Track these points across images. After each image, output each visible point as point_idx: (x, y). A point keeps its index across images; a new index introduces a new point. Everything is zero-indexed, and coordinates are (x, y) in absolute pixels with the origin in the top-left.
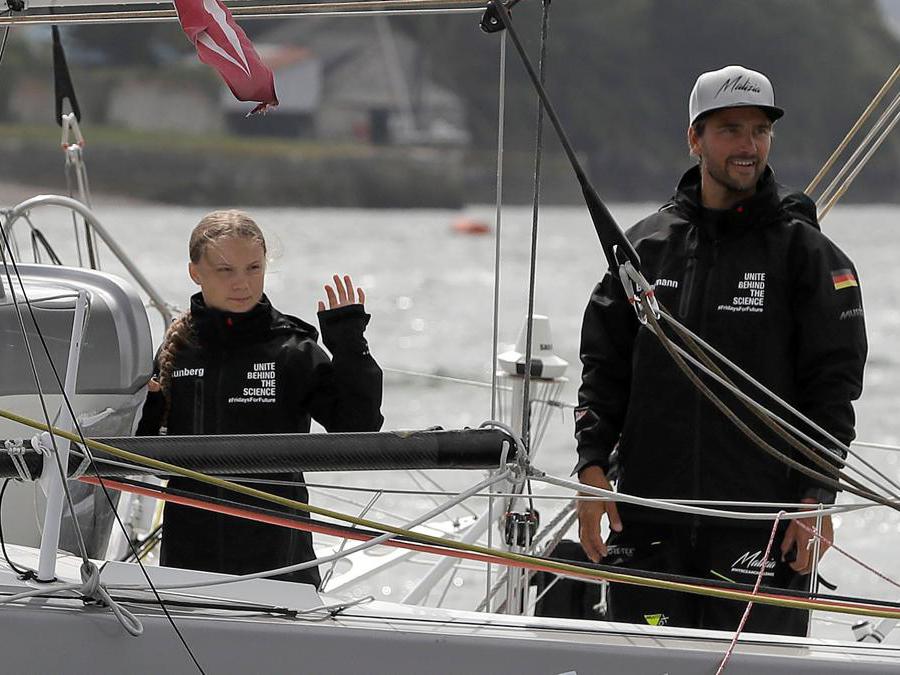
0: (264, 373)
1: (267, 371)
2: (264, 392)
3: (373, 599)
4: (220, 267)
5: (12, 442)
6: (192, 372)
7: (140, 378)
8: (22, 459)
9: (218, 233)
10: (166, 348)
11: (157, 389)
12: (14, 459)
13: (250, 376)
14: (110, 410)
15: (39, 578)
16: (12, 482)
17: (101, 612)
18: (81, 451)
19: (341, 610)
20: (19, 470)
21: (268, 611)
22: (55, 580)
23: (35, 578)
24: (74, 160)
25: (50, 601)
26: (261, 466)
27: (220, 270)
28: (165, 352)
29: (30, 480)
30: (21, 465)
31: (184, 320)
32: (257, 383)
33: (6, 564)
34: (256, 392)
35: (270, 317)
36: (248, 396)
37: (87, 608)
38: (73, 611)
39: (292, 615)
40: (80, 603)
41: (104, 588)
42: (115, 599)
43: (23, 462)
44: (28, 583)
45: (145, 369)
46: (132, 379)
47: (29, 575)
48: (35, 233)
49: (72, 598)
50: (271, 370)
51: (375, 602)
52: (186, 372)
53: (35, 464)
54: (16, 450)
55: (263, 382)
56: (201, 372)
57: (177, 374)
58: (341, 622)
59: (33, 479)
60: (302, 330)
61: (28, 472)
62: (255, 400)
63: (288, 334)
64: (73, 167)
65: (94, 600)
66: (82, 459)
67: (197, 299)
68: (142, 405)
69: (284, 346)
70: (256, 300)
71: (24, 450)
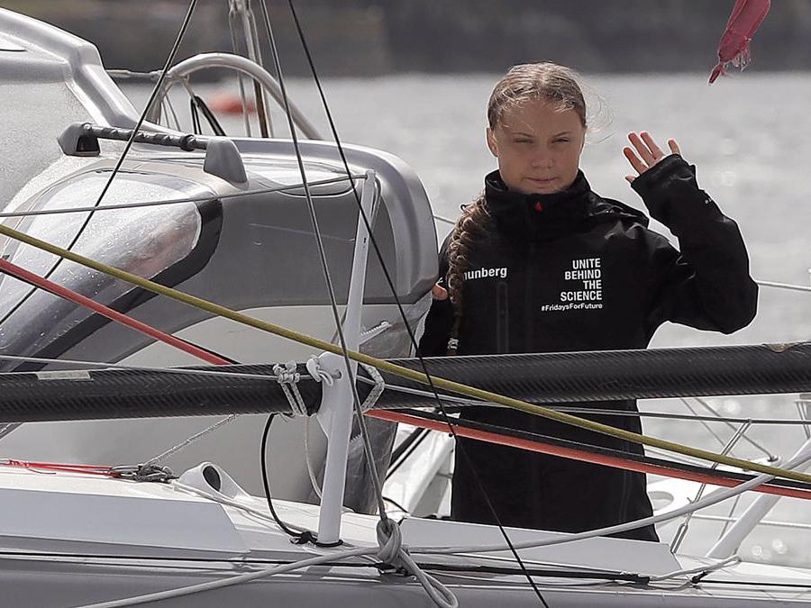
0: (587, 271)
1: (590, 269)
2: (587, 296)
3: (740, 561)
4: (517, 136)
5: (283, 366)
6: (492, 272)
7: (422, 281)
8: (295, 389)
9: (519, 92)
10: (456, 238)
11: (444, 296)
12: (285, 388)
13: (568, 275)
14: (385, 325)
15: (320, 540)
16: (279, 417)
17: (401, 583)
18: (371, 378)
19: (704, 574)
20: (292, 402)
21: (613, 577)
22: (341, 543)
23: (314, 541)
24: (239, 7)
25: (334, 569)
26: (599, 391)
27: (518, 141)
28: (455, 244)
29: (305, 415)
30: (294, 397)
31: (479, 203)
32: (577, 285)
33: (274, 525)
34: (578, 296)
35: (588, 200)
36: (567, 303)
37: (384, 578)
38: (366, 582)
39: (642, 582)
40: (375, 571)
41: (407, 552)
42: (422, 566)
43: (297, 392)
44: (305, 548)
45: (429, 270)
46: (412, 284)
47: (305, 537)
48: (195, 102)
49: (365, 565)
50: (595, 268)
51: (742, 563)
52: (483, 273)
53: (312, 394)
54: (288, 376)
55: (586, 282)
56: (504, 272)
57: (470, 276)
58: (706, 591)
59: (309, 415)
60: (630, 215)
61: (302, 405)
62: (576, 307)
63: (610, 220)
64: (239, 15)
65: (393, 567)
66: (371, 387)
67: (493, 178)
68: (426, 315)
69: (607, 237)
70: (569, 179)
71: (298, 376)
